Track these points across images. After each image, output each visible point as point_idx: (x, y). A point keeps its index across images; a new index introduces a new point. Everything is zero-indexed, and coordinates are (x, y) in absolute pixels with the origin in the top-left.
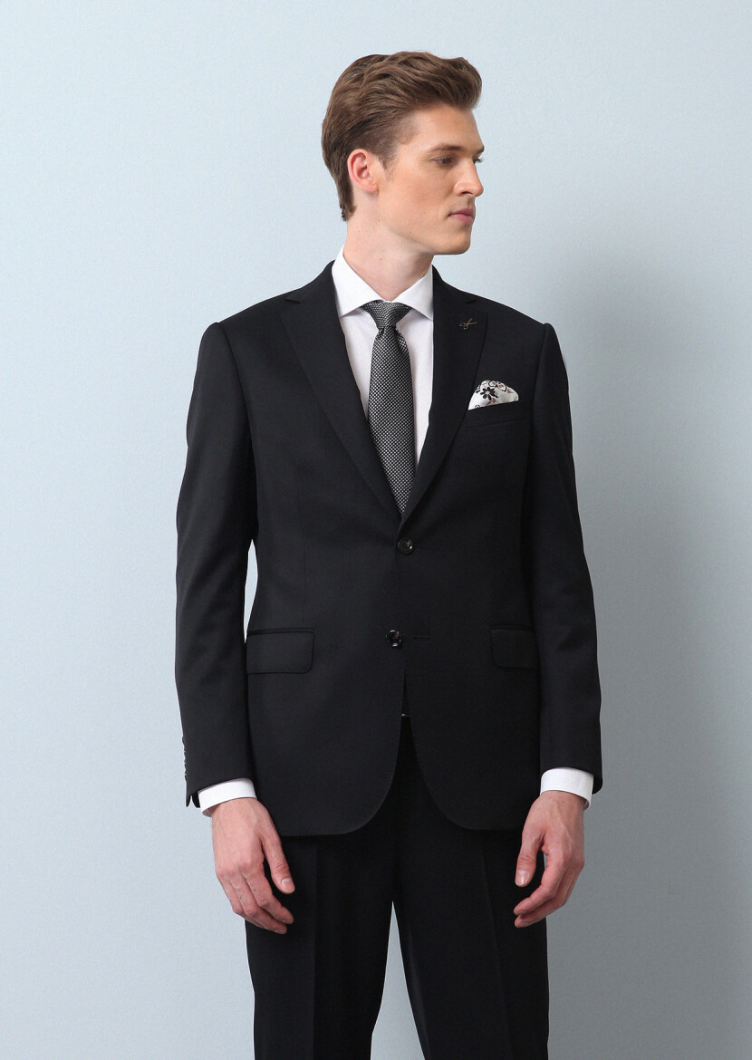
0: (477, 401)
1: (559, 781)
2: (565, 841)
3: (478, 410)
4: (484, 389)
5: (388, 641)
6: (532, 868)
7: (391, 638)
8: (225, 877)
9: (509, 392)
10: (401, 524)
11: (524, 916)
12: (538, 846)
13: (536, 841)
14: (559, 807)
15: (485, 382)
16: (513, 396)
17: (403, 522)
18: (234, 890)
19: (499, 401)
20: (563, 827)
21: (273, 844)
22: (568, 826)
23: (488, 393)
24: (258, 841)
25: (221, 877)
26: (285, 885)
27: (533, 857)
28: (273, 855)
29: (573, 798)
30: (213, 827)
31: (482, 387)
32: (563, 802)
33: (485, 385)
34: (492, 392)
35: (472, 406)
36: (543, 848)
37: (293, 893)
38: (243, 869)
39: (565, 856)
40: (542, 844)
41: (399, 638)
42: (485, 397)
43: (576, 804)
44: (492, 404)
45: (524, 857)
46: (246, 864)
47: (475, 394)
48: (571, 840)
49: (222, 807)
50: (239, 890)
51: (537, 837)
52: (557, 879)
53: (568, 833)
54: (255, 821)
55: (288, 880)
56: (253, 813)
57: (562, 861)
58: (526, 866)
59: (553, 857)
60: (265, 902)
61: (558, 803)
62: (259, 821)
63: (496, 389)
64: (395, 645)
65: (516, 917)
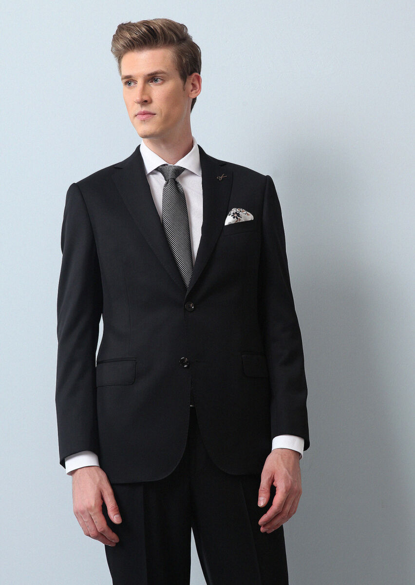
0: (229, 220)
1: (282, 442)
2: (286, 478)
3: (230, 225)
4: (233, 213)
5: (181, 365)
6: (268, 495)
7: (183, 362)
8: (79, 514)
9: (248, 215)
10: (187, 294)
11: (264, 526)
12: (270, 483)
13: (269, 479)
14: (282, 458)
15: (234, 209)
16: (250, 217)
17: (188, 292)
18: (84, 522)
19: (243, 220)
20: (285, 470)
21: (108, 495)
22: (288, 469)
23: (236, 215)
24: (99, 493)
25: (76, 513)
26: (116, 519)
27: (268, 489)
28: (109, 500)
29: (291, 452)
30: (73, 483)
31: (232, 212)
32: (285, 455)
33: (234, 210)
34: (238, 215)
35: (226, 223)
36: (274, 483)
37: (121, 524)
38: (90, 509)
39: (286, 487)
40: (273, 481)
41: (187, 362)
42: (234, 218)
43: (293, 456)
44: (238, 221)
45: (262, 489)
46: (91, 506)
47: (228, 216)
48: (290, 477)
49: (78, 472)
50: (87, 522)
51: (269, 477)
52: (282, 502)
53: (288, 474)
54: (98, 480)
55: (118, 516)
56: (97, 475)
57: (284, 491)
58: (264, 495)
59: (279, 488)
60: (102, 530)
61: (282, 455)
62: (100, 480)
63: (240, 213)
64: (185, 366)
65: (260, 527)
